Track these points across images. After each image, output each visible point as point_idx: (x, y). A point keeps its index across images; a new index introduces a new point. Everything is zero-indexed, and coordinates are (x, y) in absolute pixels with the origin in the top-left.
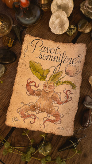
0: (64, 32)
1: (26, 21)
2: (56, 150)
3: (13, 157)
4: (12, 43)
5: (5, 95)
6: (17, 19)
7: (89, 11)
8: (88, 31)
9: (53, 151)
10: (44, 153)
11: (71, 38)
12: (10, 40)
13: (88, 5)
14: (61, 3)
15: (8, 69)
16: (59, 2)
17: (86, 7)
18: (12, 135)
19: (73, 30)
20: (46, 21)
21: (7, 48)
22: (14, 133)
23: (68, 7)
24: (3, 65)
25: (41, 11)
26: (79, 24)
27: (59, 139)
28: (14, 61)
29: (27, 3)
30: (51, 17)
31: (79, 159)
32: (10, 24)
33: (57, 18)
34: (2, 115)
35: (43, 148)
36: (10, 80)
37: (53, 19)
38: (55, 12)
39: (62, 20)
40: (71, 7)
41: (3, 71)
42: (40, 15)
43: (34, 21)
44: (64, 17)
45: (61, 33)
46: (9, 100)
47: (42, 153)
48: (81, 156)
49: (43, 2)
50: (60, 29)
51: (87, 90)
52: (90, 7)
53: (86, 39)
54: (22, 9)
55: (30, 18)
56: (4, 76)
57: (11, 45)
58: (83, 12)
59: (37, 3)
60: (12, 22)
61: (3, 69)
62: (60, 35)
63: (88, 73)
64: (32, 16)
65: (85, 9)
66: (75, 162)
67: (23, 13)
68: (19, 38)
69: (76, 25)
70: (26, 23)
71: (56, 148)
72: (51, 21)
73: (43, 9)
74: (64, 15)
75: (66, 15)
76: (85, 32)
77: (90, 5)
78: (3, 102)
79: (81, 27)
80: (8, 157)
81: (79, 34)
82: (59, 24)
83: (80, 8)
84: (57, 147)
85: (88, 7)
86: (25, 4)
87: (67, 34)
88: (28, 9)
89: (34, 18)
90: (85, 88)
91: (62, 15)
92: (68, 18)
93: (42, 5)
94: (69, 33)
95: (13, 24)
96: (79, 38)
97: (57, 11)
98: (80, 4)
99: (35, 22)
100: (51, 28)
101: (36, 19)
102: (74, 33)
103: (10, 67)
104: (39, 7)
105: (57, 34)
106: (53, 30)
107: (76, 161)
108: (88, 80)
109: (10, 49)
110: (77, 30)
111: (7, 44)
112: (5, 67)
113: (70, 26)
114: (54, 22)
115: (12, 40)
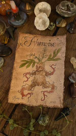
0: (46, 28)
1: (17, 23)
2: (53, 121)
3: (18, 131)
4: (7, 41)
5: (6, 81)
6: (10, 23)
7: (63, 12)
8: (64, 25)
9: (50, 121)
10: (43, 123)
11: (52, 32)
12: (6, 38)
13: (61, 7)
14: (41, 8)
15: (6, 60)
16: (40, 7)
17: (60, 9)
18: (15, 113)
19: (53, 26)
20: (31, 22)
21: (4, 45)
22: (16, 110)
23: (47, 10)
24: (2, 58)
25: (27, 15)
26: (57, 22)
27: (54, 110)
28: (10, 54)
29: (17, 10)
30: (36, 18)
31: (73, 125)
32: (4, 27)
33: (40, 18)
34: (5, 97)
35: (42, 119)
36: (9, 69)
37: (37, 20)
38: (38, 15)
39: (44, 20)
40: (49, 10)
41: (2, 62)
42: (27, 18)
43: (22, 23)
44: (45, 17)
45: (44, 29)
46: (9, 84)
47: (42, 124)
48: (74, 122)
49: (27, 9)
50: (43, 26)
51: (71, 69)
52: (63, 8)
53: (64, 32)
54: (13, 14)
55: (19, 21)
56: (3, 66)
57: (7, 42)
58: (58, 12)
59: (23, 10)
60: (6, 25)
61: (3, 60)
62: (43, 31)
63: (69, 56)
64: (20, 19)
65: (60, 10)
66: (70, 128)
67: (13, 17)
68: (12, 36)
69: (55, 22)
70: (17, 24)
71: (53, 119)
72: (35, 21)
73: (28, 14)
74: (45, 16)
75: (46, 16)
76: (62, 27)
77: (63, 7)
78: (5, 86)
79: (59, 23)
80: (14, 132)
81: (57, 28)
82: (42, 23)
83: (56, 10)
84: (54, 117)
85: (62, 9)
86: (15, 11)
87: (49, 29)
88: (18, 14)
89: (22, 20)
90: (69, 68)
91: (43, 16)
92: (49, 18)
93: (27, 11)
94: (50, 29)
95: (7, 26)
96: (58, 31)
97: (39, 13)
98: (56, 7)
99: (24, 23)
100: (36, 26)
101: (24, 21)
102: (54, 28)
103: (7, 58)
104: (25, 12)
105: (41, 30)
106: (38, 28)
107: (71, 126)
108: (70, 61)
109: (6, 45)
110: (56, 26)
111: (4, 42)
112: (4, 59)
113: (50, 23)
114: (38, 22)
115: (7, 38)
